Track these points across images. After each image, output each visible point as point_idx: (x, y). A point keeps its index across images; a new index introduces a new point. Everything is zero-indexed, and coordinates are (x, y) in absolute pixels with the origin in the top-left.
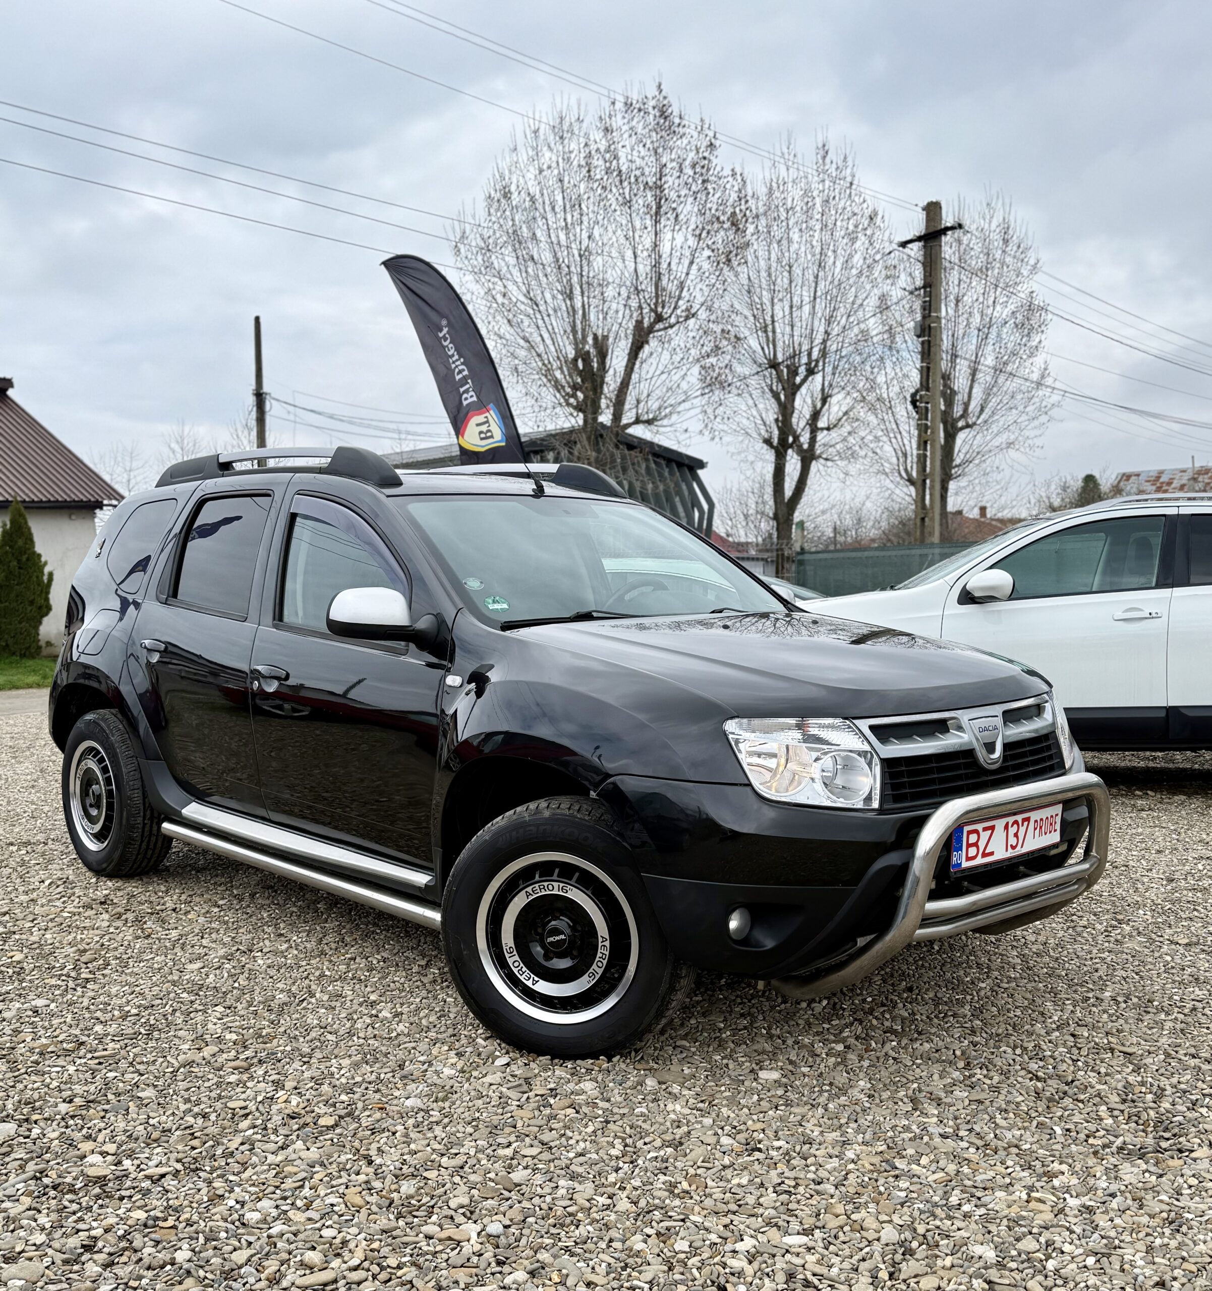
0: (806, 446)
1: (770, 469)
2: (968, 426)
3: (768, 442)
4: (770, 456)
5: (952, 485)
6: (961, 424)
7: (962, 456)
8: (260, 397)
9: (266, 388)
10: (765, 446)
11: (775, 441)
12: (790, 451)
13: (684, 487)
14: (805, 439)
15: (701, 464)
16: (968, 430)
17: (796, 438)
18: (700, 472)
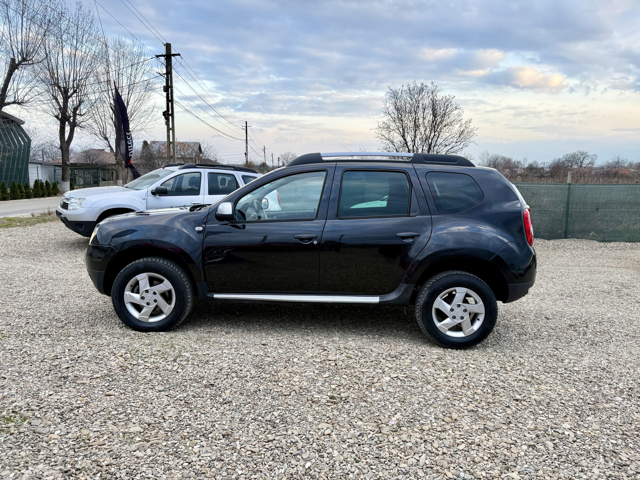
0: (72, 121)
1: (59, 128)
3: (57, 117)
4: (59, 122)
10: (55, 119)
11: (60, 117)
12: (66, 123)
14: (72, 118)
15: (23, 123)
18: (23, 126)
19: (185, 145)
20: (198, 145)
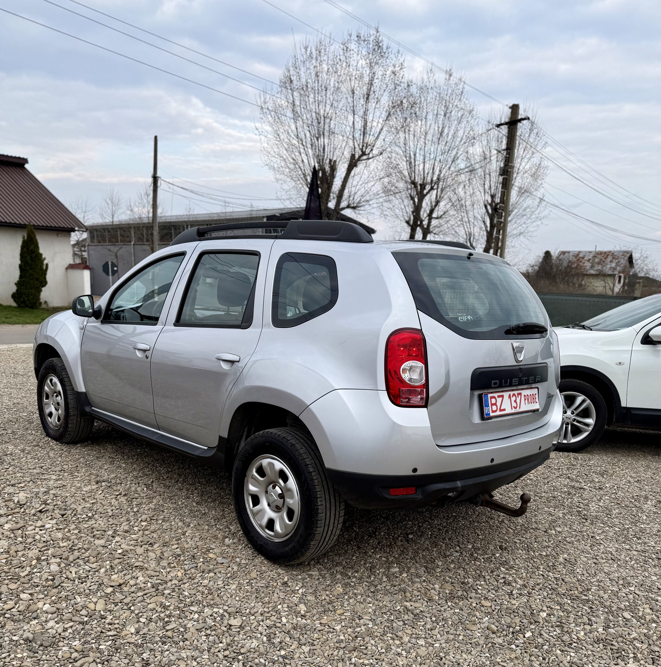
1: (408, 236)
3: (408, 222)
8: (155, 179)
15: (374, 231)
18: (373, 235)
19: (608, 255)
20: (628, 255)
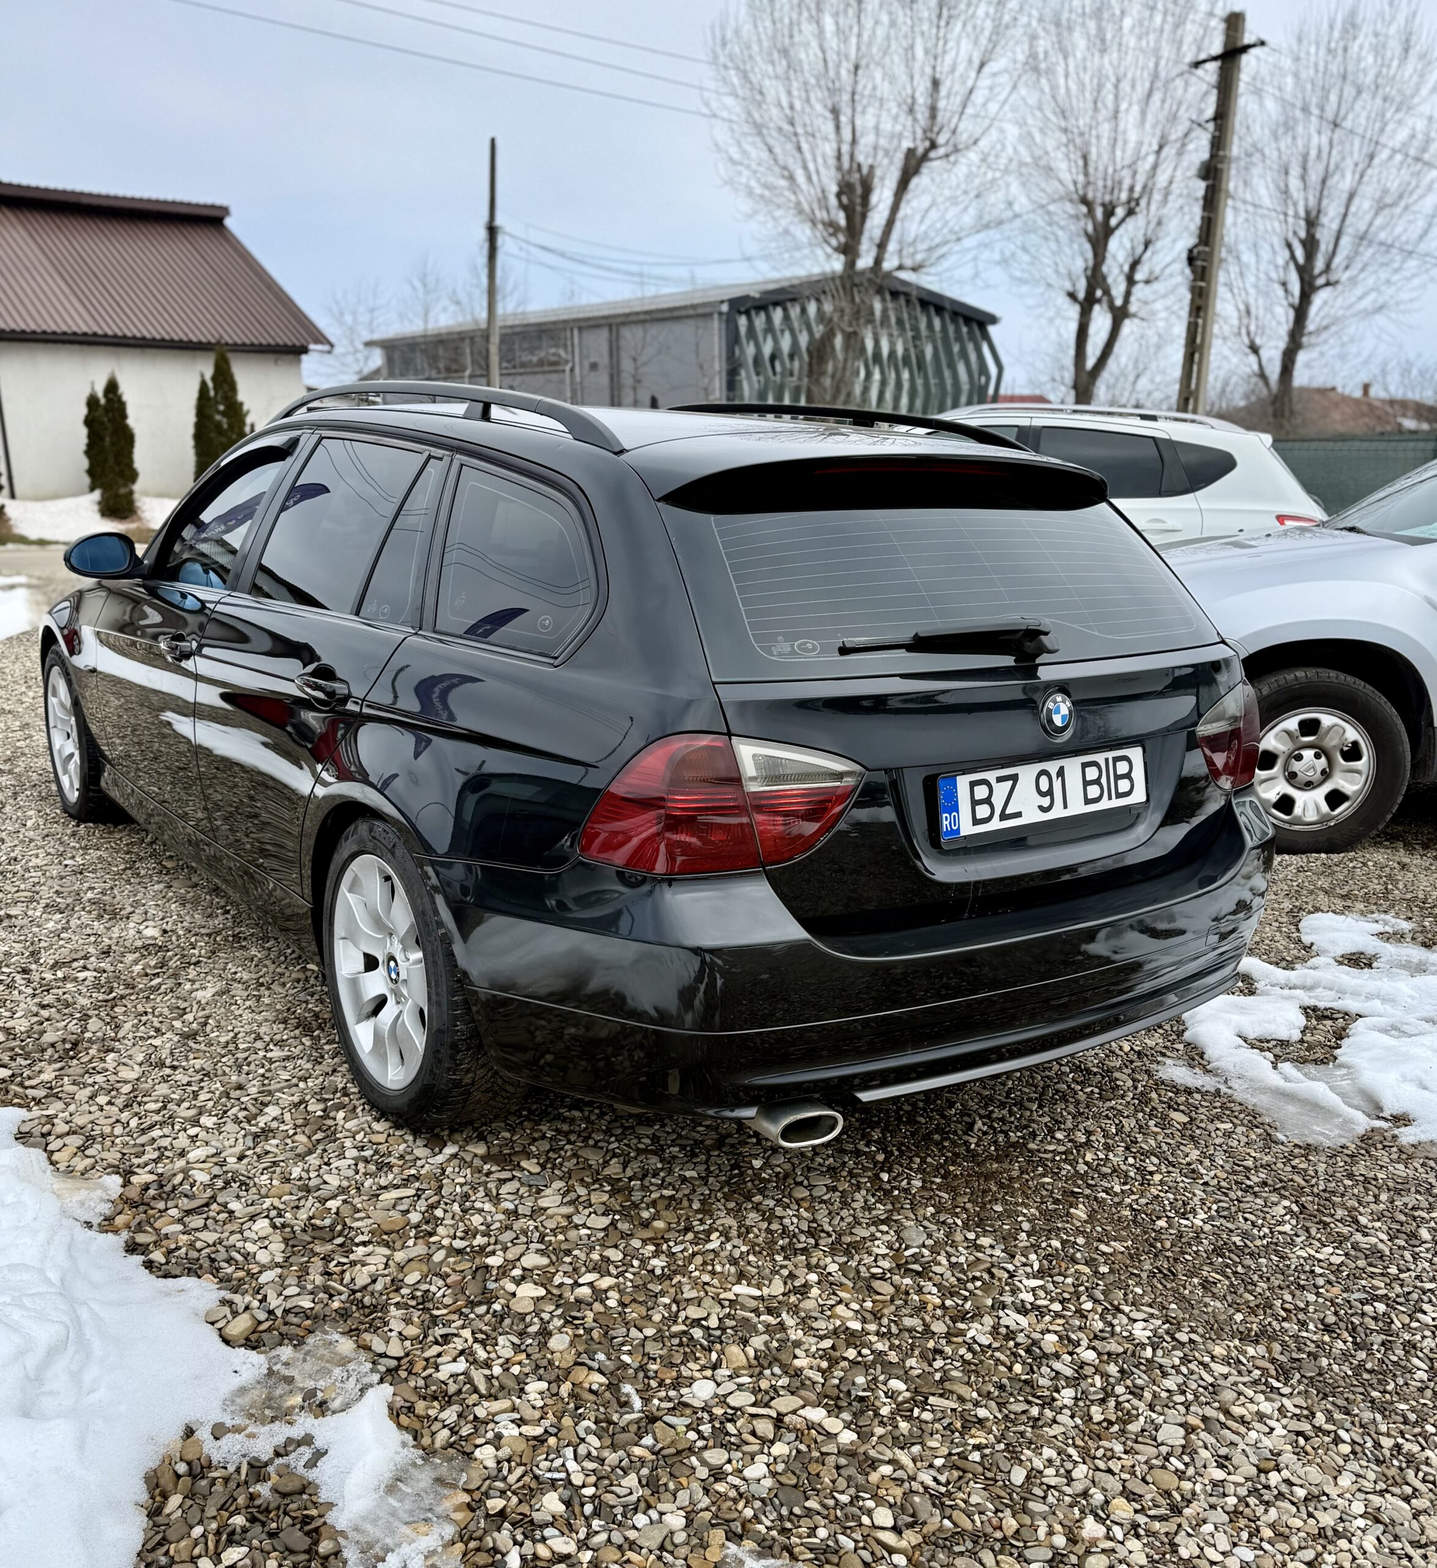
0: (1119, 302)
1: (1073, 327)
2: (1328, 284)
3: (1072, 296)
4: (1073, 312)
5: (1302, 357)
6: (1321, 281)
7: (1318, 319)
8: (492, 231)
9: (499, 221)
10: (1067, 300)
11: (1081, 295)
12: (1097, 308)
13: (970, 347)
14: (1118, 291)
15: (993, 320)
16: (1329, 289)
17: (1107, 292)
18: (992, 330)
